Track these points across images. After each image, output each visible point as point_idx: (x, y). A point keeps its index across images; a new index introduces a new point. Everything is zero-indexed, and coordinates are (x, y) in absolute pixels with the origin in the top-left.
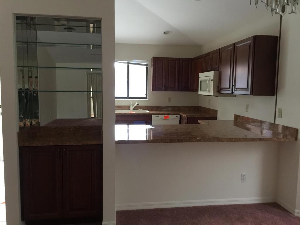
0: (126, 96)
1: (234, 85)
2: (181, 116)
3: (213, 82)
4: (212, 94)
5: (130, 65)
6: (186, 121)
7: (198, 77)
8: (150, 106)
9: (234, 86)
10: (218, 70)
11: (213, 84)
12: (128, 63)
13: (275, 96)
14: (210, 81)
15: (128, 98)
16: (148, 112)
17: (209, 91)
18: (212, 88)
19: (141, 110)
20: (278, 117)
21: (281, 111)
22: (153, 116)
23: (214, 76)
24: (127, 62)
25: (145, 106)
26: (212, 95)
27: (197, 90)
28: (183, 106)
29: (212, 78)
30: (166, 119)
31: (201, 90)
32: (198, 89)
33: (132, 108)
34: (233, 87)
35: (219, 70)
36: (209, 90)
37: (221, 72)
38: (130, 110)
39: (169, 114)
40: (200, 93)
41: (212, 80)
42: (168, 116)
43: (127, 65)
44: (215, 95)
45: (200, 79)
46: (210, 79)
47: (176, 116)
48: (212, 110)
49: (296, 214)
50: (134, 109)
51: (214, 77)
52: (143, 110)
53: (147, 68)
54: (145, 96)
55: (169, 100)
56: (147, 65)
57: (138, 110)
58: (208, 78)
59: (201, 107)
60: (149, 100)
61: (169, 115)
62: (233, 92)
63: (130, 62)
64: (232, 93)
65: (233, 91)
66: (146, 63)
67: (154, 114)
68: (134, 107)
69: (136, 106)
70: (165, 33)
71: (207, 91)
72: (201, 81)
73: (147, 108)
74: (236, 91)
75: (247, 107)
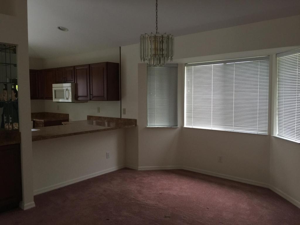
7: (51, 87)
11: (71, 93)
13: (120, 101)
20: (123, 114)
21: (124, 110)
26: (71, 102)
31: (55, 98)
32: (52, 97)
35: (74, 83)
37: (77, 84)
44: (74, 102)
45: (53, 89)
46: (67, 89)
49: (139, 170)
51: (71, 88)
64: (90, 100)
71: (65, 98)
72: (55, 91)
74: (93, 98)
75: (99, 109)
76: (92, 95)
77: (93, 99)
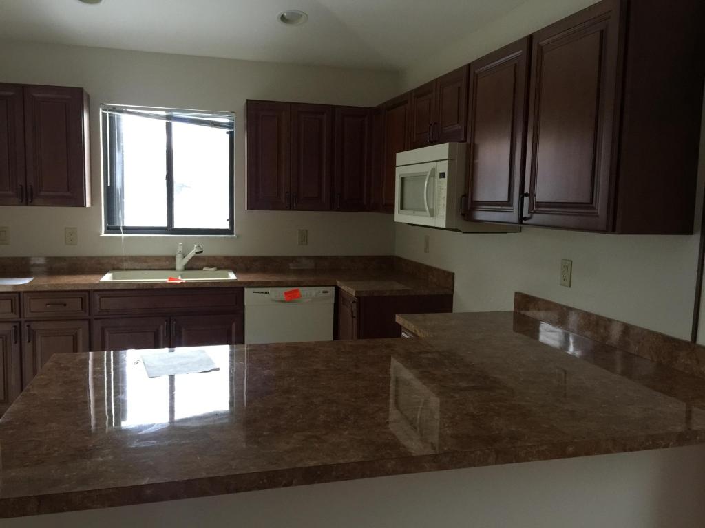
0: (164, 224)
1: (527, 190)
2: (337, 290)
3: (445, 180)
4: (442, 223)
5: (175, 124)
6: (355, 308)
7: (392, 165)
8: (241, 257)
9: (527, 195)
10: (463, 139)
11: (445, 187)
12: (168, 117)
14: (434, 176)
15: (170, 229)
16: (232, 276)
17: (432, 214)
18: (444, 202)
19: (213, 269)
22: (248, 292)
23: (450, 160)
24: (164, 113)
25: (227, 258)
26: (444, 226)
27: (390, 209)
28: (347, 257)
29: (443, 167)
30: (289, 302)
31: (402, 208)
32: (393, 206)
33: (180, 263)
34: (526, 199)
35: (465, 141)
36: (431, 207)
37: (474, 144)
38: (174, 269)
39: (299, 285)
40: (400, 217)
41: (442, 175)
42: (297, 291)
43: (163, 123)
44: (454, 228)
45: (399, 172)
46: (434, 170)
47: (324, 292)
48: (438, 270)
50: (188, 267)
51: (449, 164)
52: (219, 268)
53: (231, 134)
54: (226, 226)
55: (304, 237)
56: (230, 126)
57: (201, 269)
58: (427, 168)
59: (400, 259)
60: (238, 237)
61: (301, 289)
62: (526, 219)
63: (176, 114)
64: (521, 223)
65: (525, 214)
66: (227, 121)
67: (251, 285)
68: (186, 260)
69: (194, 258)
70: (283, 18)
71: (425, 210)
72: (403, 179)
73: (231, 263)
74: (535, 213)
75: (567, 269)
76: (532, 195)
77: (537, 218)
